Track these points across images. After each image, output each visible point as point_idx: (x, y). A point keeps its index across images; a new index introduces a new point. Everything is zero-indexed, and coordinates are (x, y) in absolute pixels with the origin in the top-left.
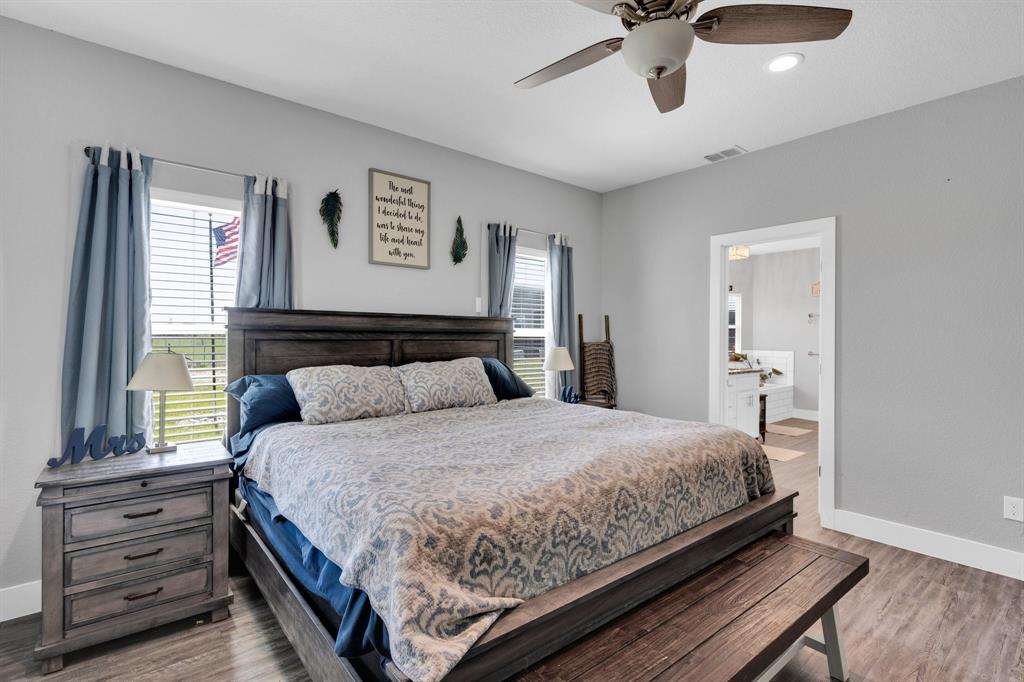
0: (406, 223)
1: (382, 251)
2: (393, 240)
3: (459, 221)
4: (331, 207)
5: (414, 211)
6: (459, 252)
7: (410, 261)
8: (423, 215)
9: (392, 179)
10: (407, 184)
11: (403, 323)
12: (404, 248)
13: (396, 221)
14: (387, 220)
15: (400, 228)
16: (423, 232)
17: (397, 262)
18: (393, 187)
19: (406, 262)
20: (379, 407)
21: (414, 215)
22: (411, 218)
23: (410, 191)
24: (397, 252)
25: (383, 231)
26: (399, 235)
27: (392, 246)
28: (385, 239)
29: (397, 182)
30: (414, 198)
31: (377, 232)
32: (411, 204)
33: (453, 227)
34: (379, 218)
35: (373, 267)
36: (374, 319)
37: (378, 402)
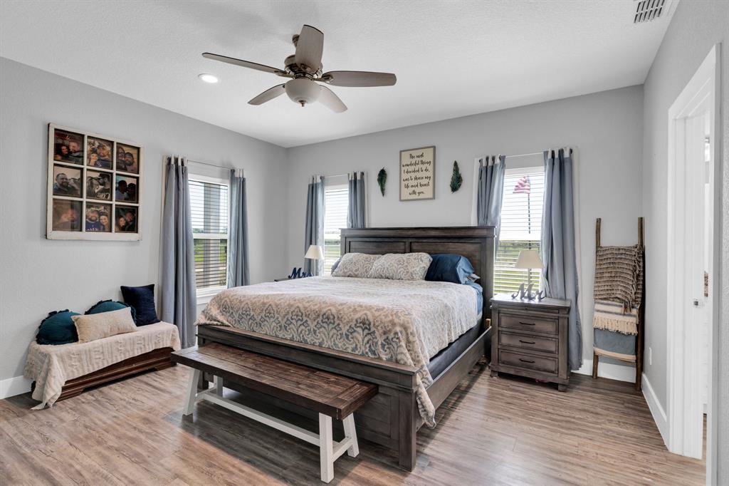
0: (418, 175)
1: (406, 193)
2: (412, 186)
3: (456, 164)
4: (382, 176)
5: (424, 167)
6: (456, 184)
7: (422, 196)
8: (430, 167)
9: (411, 152)
10: (419, 153)
11: (410, 233)
12: (417, 190)
13: (413, 175)
14: (408, 176)
15: (416, 178)
16: (430, 177)
17: (414, 198)
18: (412, 157)
19: (419, 197)
20: (356, 273)
21: (424, 169)
22: (422, 171)
23: (422, 156)
24: (414, 192)
25: (406, 182)
26: (414, 182)
27: (411, 190)
28: (407, 186)
29: (415, 153)
30: (424, 159)
31: (403, 183)
32: (422, 163)
33: (452, 167)
34: (405, 176)
35: (401, 203)
36: (395, 231)
37: (356, 271)
